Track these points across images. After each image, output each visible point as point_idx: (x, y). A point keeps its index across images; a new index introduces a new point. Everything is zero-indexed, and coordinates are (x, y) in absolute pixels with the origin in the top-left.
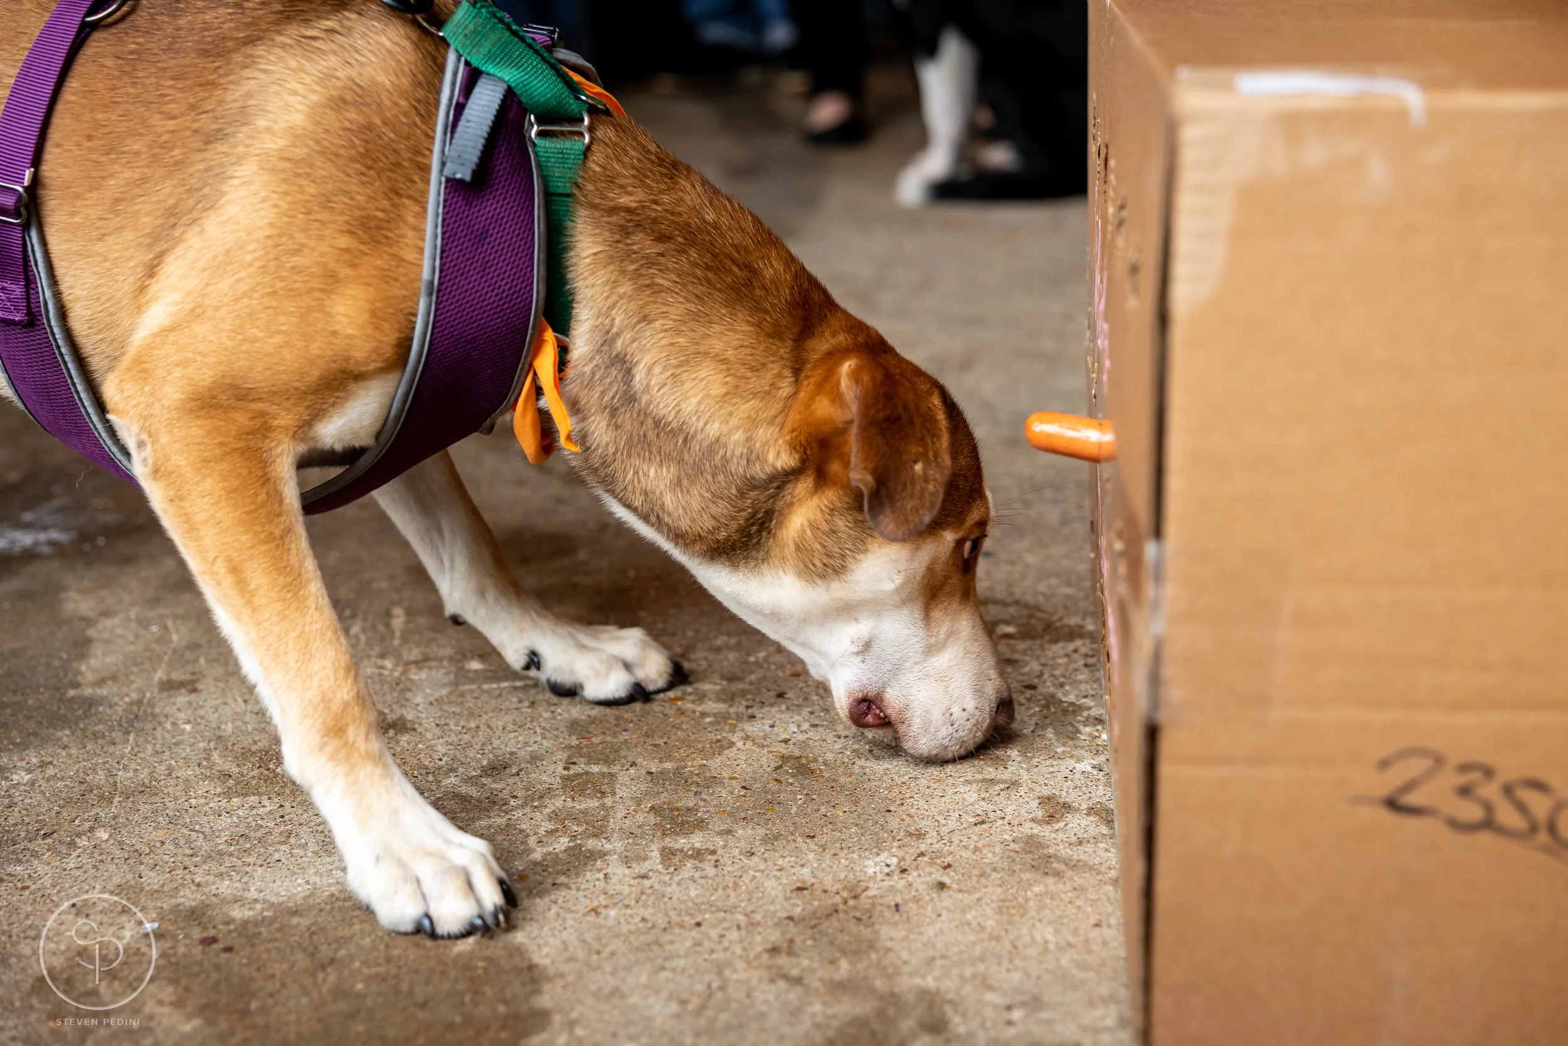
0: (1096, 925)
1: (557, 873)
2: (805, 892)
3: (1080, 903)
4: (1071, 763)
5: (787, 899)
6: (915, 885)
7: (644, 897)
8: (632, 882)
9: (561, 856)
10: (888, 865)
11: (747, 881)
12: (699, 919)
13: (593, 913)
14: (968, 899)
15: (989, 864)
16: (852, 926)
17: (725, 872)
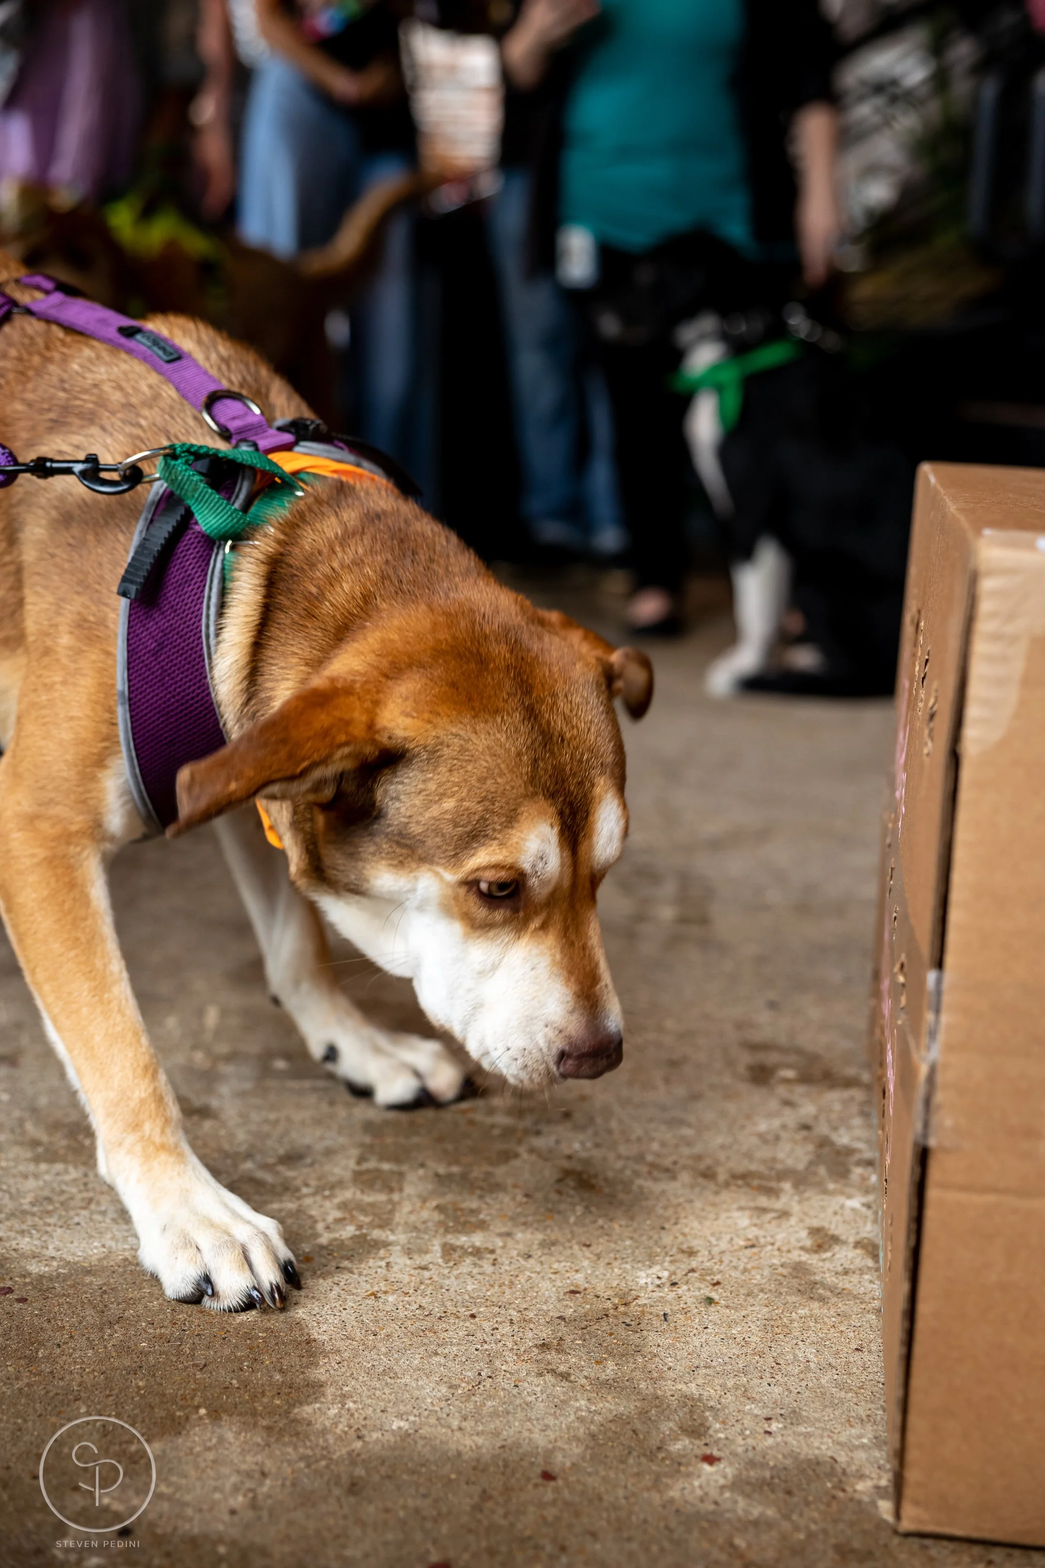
0: (857, 1349)
1: (343, 1258)
2: (578, 1295)
3: (842, 1328)
4: (841, 1199)
5: (560, 1301)
6: (684, 1298)
7: (423, 1287)
8: (412, 1272)
9: (346, 1242)
10: (659, 1278)
11: (523, 1281)
12: (474, 1311)
13: (373, 1297)
14: (735, 1315)
15: (756, 1285)
16: (621, 1331)
17: (502, 1271)
